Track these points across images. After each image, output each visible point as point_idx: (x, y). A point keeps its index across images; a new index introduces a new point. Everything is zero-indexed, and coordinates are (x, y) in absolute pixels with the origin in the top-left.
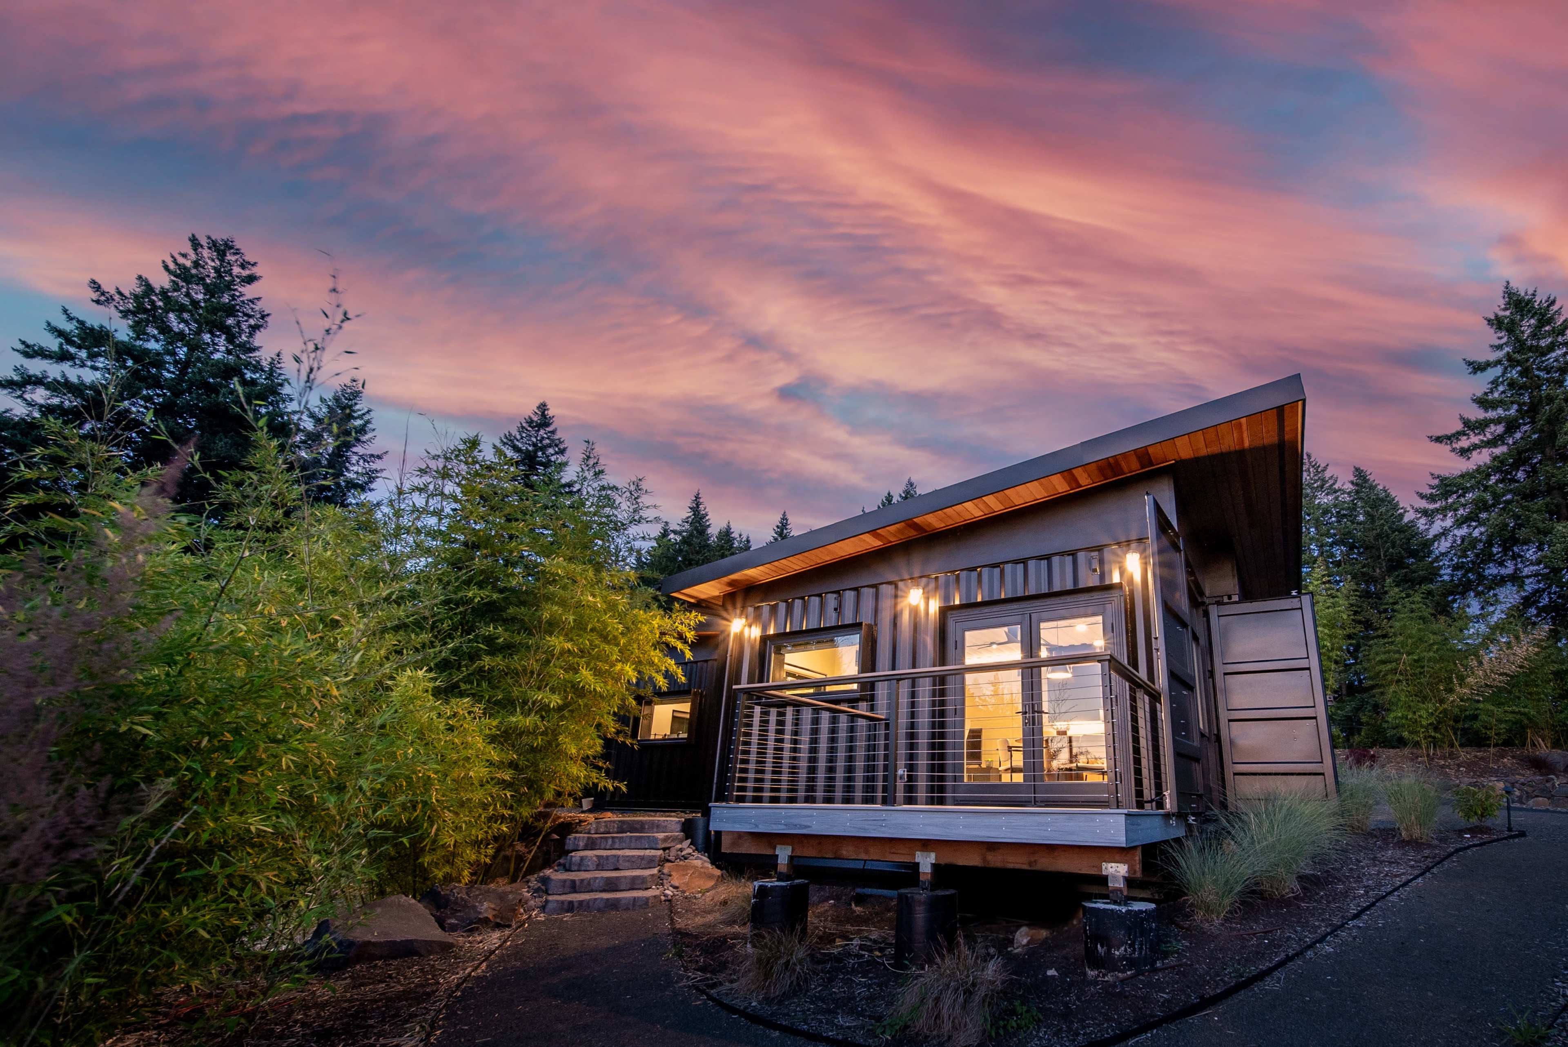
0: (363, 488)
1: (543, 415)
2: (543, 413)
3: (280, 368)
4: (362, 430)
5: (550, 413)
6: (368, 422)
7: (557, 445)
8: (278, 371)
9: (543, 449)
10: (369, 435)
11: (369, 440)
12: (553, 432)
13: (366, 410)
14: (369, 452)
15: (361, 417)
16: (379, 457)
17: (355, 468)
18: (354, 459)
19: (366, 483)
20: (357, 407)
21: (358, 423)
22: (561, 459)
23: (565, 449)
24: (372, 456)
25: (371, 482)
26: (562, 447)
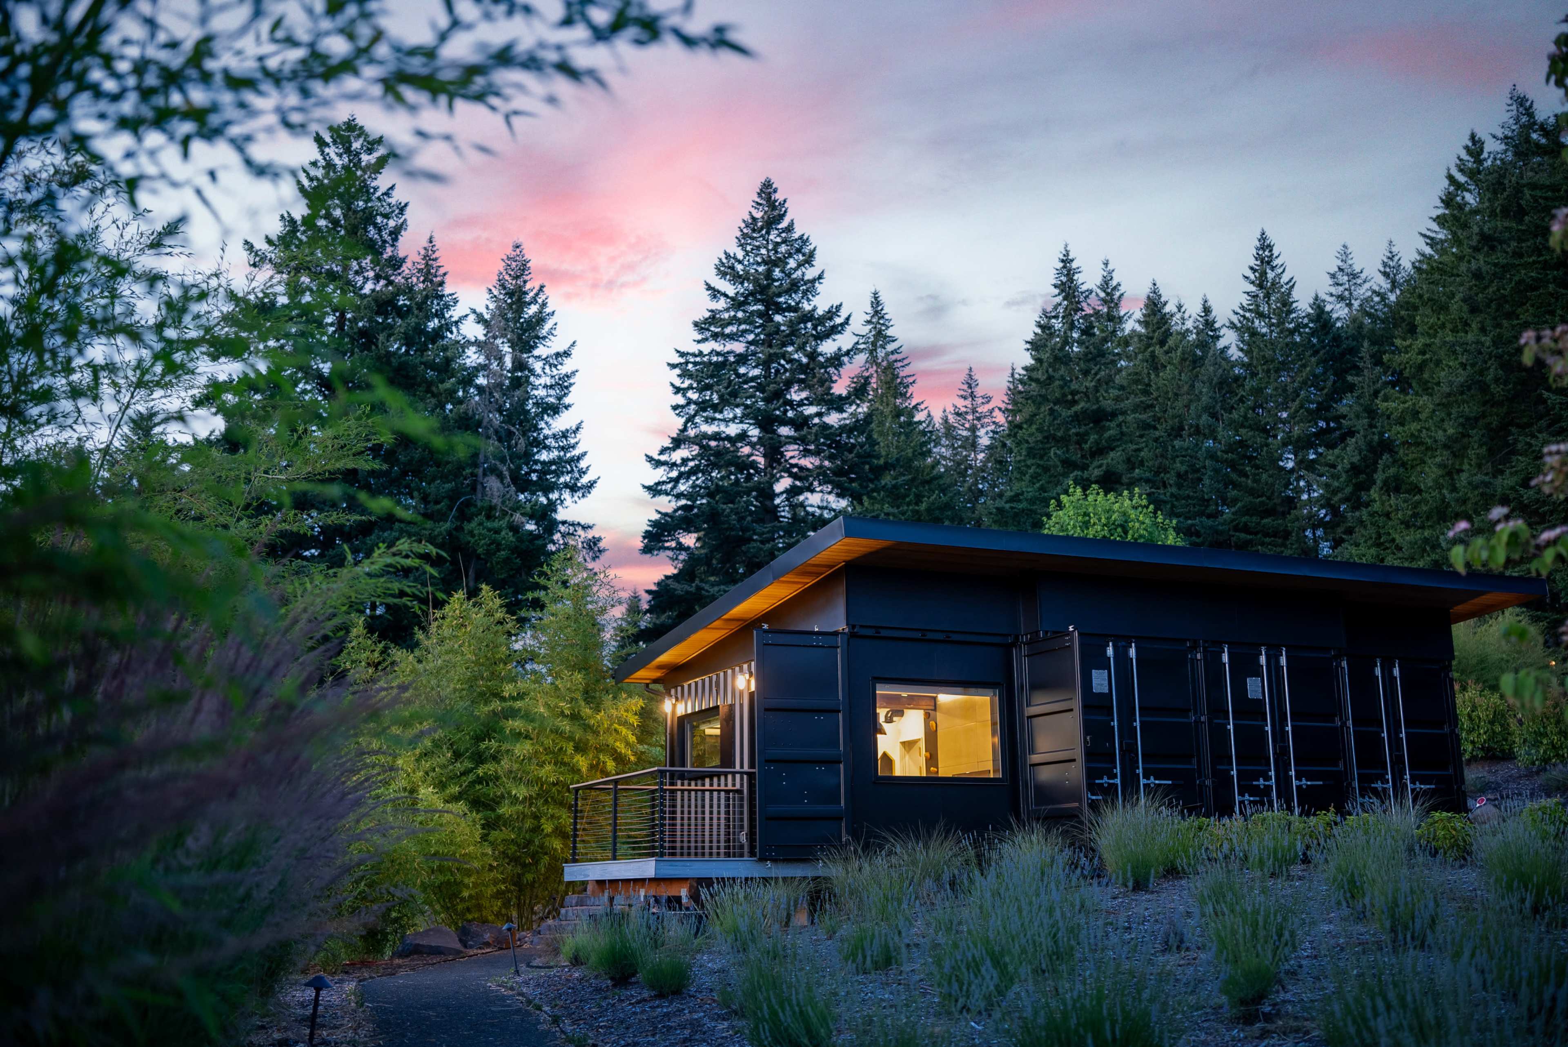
0: (555, 410)
1: (772, 204)
2: (769, 199)
3: (435, 260)
4: (540, 319)
5: (779, 197)
6: (544, 305)
7: (799, 251)
8: (435, 264)
9: (780, 262)
10: (547, 326)
11: (550, 333)
12: (789, 229)
13: (537, 288)
14: (552, 351)
15: (534, 301)
16: (567, 354)
17: (542, 381)
18: (538, 366)
19: (559, 398)
20: (528, 286)
21: (533, 309)
22: (810, 273)
23: (812, 254)
24: (558, 355)
25: (565, 395)
26: (806, 250)
